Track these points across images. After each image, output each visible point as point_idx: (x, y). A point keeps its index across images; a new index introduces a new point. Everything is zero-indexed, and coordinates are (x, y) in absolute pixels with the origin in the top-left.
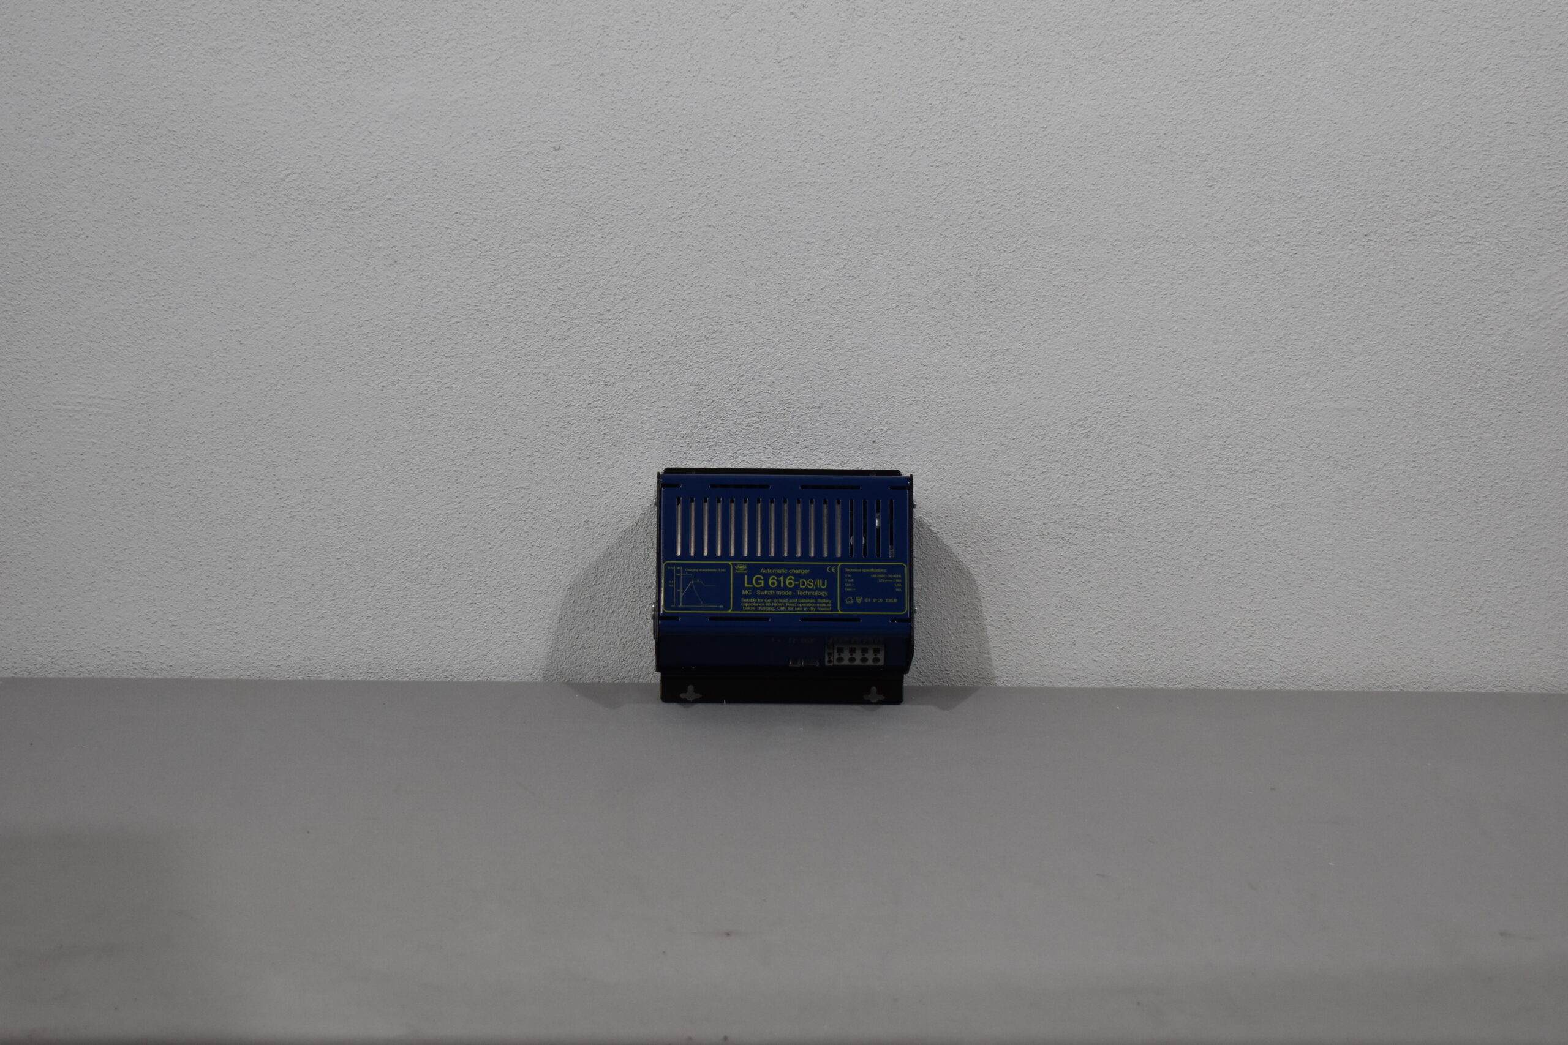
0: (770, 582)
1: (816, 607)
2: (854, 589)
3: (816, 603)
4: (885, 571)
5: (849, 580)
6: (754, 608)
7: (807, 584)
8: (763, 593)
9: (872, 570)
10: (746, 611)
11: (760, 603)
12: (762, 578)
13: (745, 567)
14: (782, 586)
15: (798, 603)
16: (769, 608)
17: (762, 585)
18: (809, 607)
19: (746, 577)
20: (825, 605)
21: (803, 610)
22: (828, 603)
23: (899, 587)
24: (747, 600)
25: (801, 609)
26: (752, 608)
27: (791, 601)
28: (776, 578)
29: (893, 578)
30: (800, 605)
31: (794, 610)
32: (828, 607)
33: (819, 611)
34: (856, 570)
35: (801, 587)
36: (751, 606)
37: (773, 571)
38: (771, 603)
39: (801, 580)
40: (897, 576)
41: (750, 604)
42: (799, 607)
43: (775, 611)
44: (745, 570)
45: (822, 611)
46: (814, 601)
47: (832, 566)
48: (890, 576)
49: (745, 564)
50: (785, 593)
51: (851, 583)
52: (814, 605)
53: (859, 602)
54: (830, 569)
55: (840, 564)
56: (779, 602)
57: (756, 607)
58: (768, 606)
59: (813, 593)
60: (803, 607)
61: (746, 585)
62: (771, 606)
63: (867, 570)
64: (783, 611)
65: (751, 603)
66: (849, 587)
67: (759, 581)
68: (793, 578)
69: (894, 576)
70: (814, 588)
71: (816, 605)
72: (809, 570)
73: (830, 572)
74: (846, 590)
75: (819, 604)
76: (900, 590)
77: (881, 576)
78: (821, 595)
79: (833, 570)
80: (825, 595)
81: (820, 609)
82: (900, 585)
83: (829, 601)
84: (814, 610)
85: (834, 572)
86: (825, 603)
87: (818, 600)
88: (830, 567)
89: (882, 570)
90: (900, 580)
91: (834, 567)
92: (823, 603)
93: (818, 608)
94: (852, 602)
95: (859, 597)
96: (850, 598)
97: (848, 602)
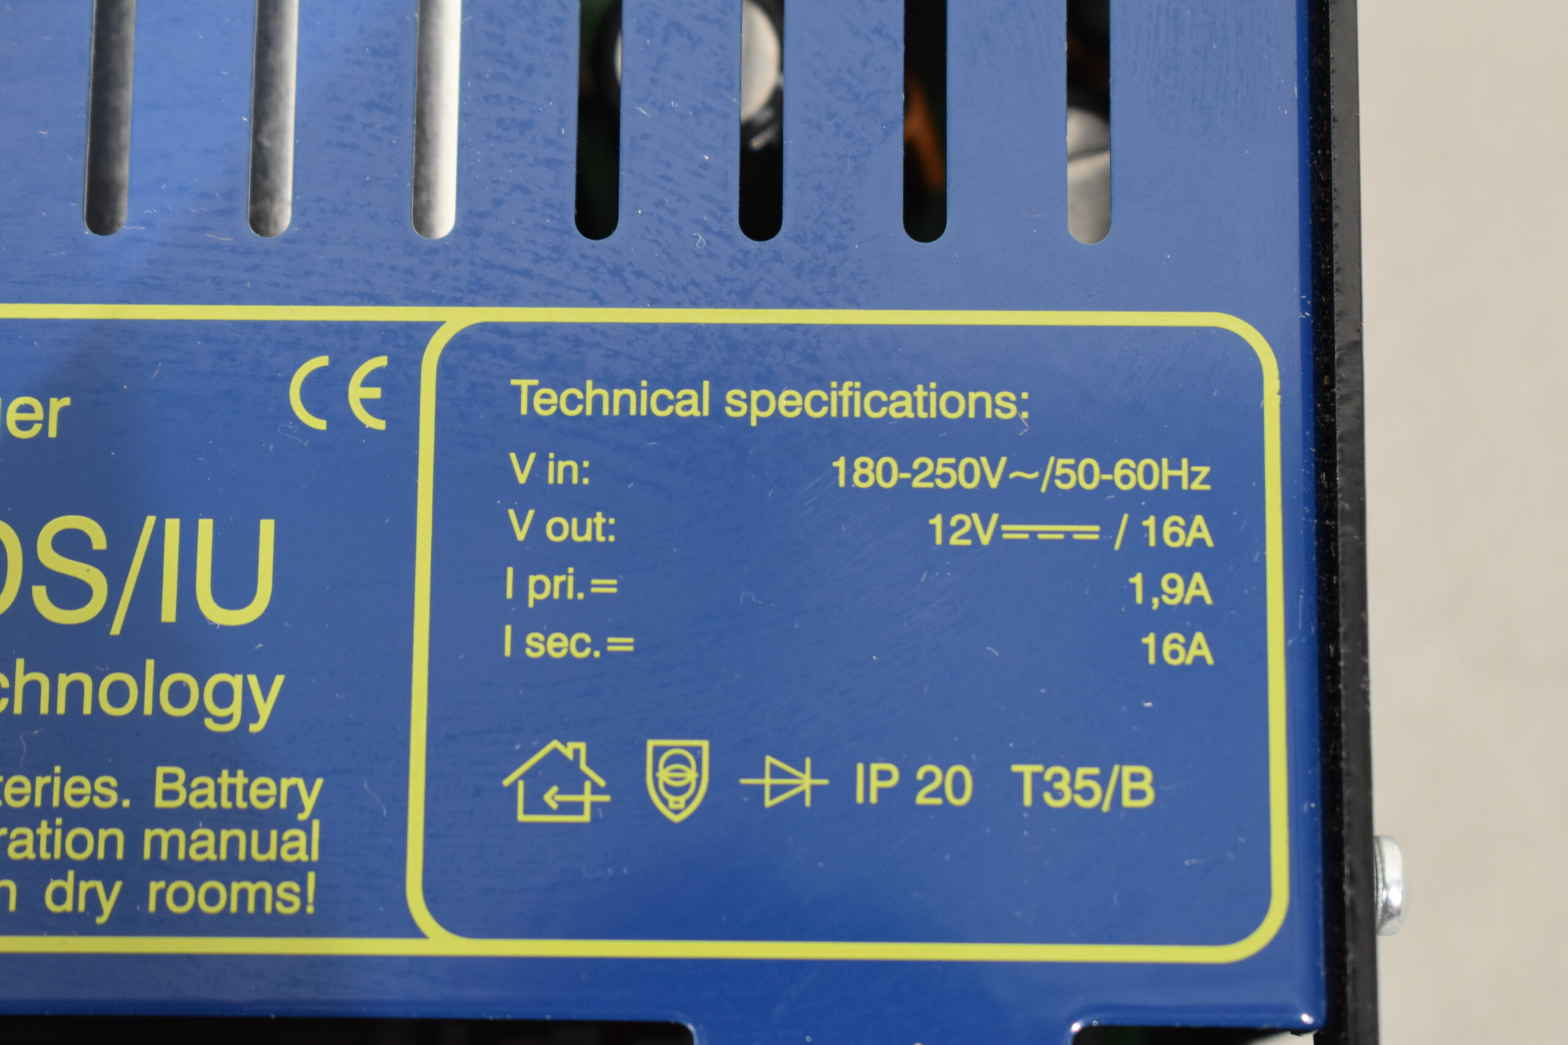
1: (134, 872)
2: (621, 644)
3: (139, 816)
4: (1004, 406)
5: (563, 529)
7: (34, 571)
9: (847, 399)
18: (34, 875)
22: (283, 818)
23: (1184, 618)
29: (1103, 504)
32: (277, 871)
33: (163, 924)
34: (644, 402)
40: (1162, 474)
45: (194, 924)
46: (104, 792)
47: (351, 343)
48: (1071, 473)
51: (585, 560)
52: (96, 842)
53: (676, 811)
54: (327, 391)
55: (455, 319)
59: (96, 695)
63: (790, 403)
69: (1129, 473)
70: (116, 629)
71: (134, 843)
72: (57, 404)
73: (320, 424)
74: (519, 644)
75: (165, 836)
76: (1200, 647)
77: (958, 477)
78: (201, 711)
79: (367, 403)
80: (250, 712)
81: (181, 897)
82: (1199, 587)
83: (293, 791)
84: (107, 906)
85: (380, 425)
86: (248, 819)
87: (160, 786)
88: (322, 361)
89: (967, 404)
90: (1200, 530)
91: (382, 361)
92: (217, 819)
93: (155, 887)
94: (587, 798)
95: (677, 745)
96: (568, 751)
97: (536, 805)
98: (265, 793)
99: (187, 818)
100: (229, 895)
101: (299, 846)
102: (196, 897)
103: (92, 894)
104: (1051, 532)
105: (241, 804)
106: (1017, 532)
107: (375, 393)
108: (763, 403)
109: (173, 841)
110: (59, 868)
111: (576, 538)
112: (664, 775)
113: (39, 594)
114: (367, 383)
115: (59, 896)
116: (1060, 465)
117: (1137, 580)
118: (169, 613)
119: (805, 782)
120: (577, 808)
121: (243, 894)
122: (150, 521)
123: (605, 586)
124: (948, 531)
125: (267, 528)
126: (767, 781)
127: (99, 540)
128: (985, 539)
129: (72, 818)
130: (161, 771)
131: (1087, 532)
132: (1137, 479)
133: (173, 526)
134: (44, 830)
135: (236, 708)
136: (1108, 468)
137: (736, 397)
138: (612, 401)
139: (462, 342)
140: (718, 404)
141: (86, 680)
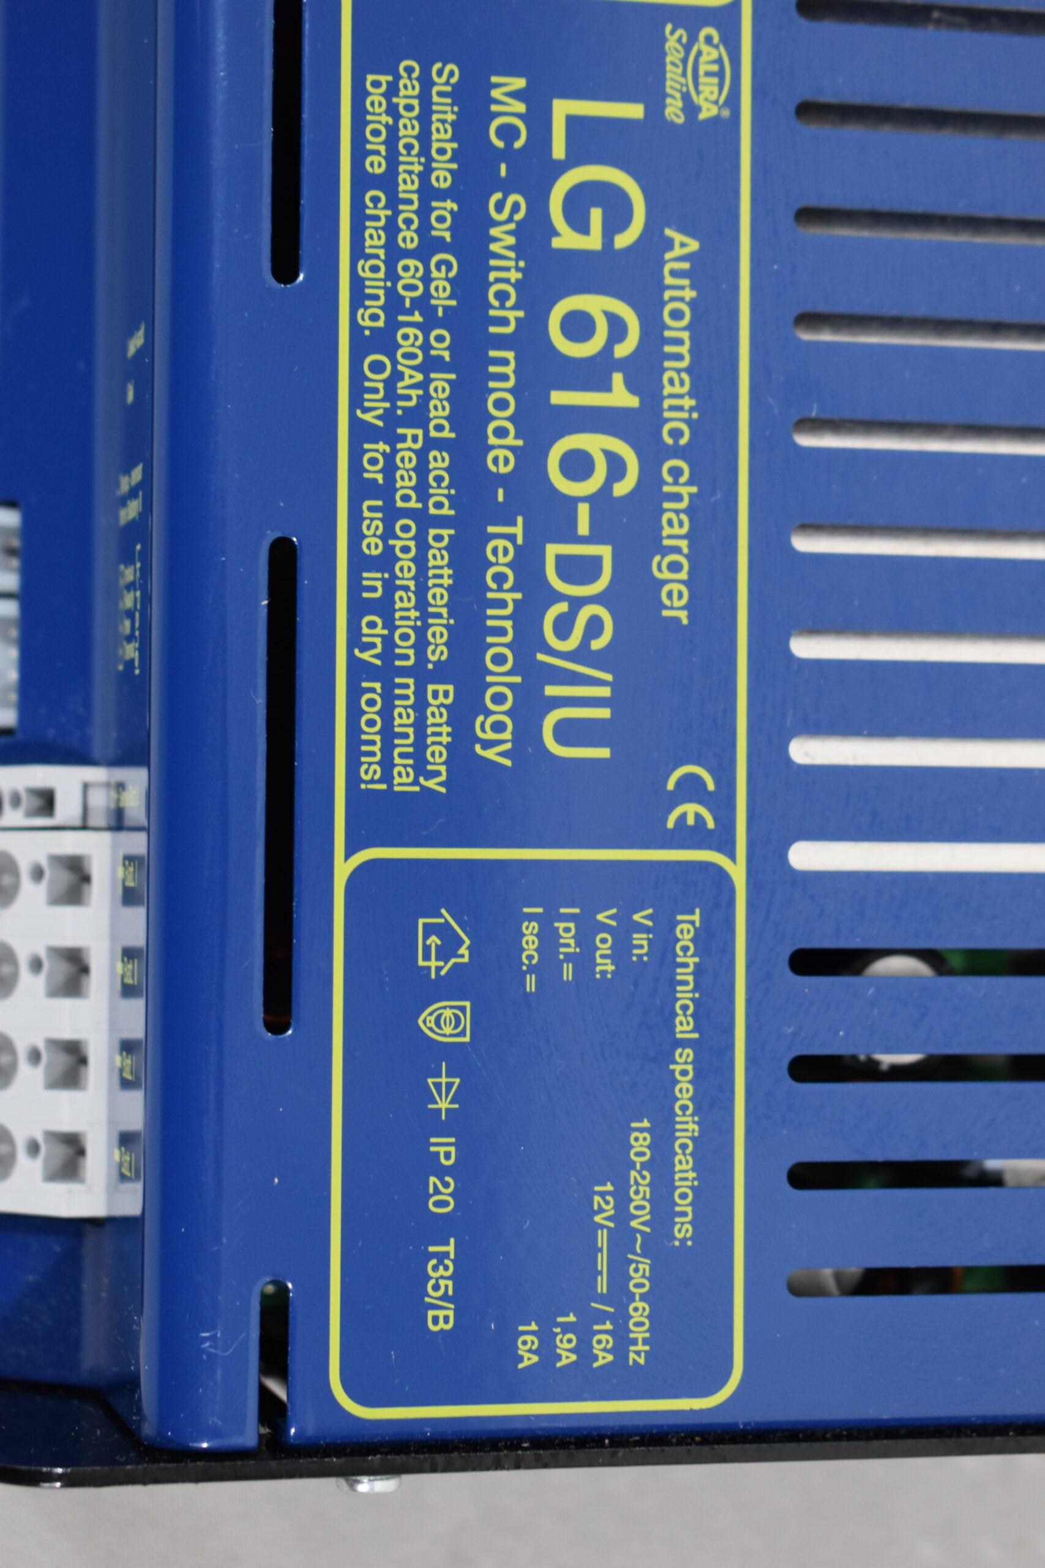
0: (595, 305)
1: (387, 672)
2: (531, 983)
3: (422, 675)
4: (683, 1230)
5: (604, 945)
6: (376, 165)
7: (577, 604)
8: (502, 239)
9: (687, 1127)
10: (359, 94)
11: (424, 212)
12: (623, 240)
13: (708, 112)
14: (559, 398)
15: (424, 520)
16: (376, 284)
17: (566, 239)
18: (385, 608)
19: (634, 111)
20: (403, 746)
21: (359, 562)
22: (421, 767)
23: (547, 1351)
24: (445, 113)
25: (372, 546)
26: (376, 143)
27: (439, 462)
28: (622, 350)
29: (620, 1295)
30: (404, 540)
31: (360, 489)
32: (387, 764)
33: (354, 692)
34: (685, 996)
35: (552, 550)
36: (393, 134)
37: (678, 330)
38: (423, 303)
39: (605, 552)
40: (640, 1334)
41: (409, 132)
42: (388, 534)
43: (355, 329)
44: (690, 108)
45: (354, 712)
46: (438, 652)
47: (723, 804)
48: (640, 1273)
49: (733, 101)
50: (501, 418)
51: (585, 959)
52: (406, 648)
53: (425, 1021)
54: (691, 789)
55: (738, 871)
56: (431, 364)
57: (388, 182)
58: (392, 275)
59: (499, 645)
60: (387, 560)
61: (562, 109)
62: (394, 304)
63: (684, 1090)
64: (356, 401)
65: (425, 138)
66: (548, 939)
67: (596, 216)
68: (622, 488)
69: (639, 1312)
70: (541, 657)
71: (405, 672)
72: (683, 616)
73: (671, 785)
74: (531, 917)
75: (410, 692)
76: (529, 1360)
77: (637, 1200)
78: (488, 713)
79: (683, 816)
80: (488, 744)
81: (371, 703)
82: (567, 1358)
83: (438, 774)
84: (366, 656)
85: (670, 824)
86: (420, 744)
87: (441, 688)
88: (711, 786)
89: (684, 1206)
90: (604, 1358)
91: (711, 824)
92: (420, 725)
93: (377, 686)
94: (433, 963)
95: (467, 1021)
96: (463, 950)
97: (429, 930)
98: (437, 755)
99: (421, 706)
100: (372, 733)
101: (403, 780)
102: (371, 713)
103: (373, 646)
104: (602, 1261)
105: (429, 740)
106: (602, 1239)
107: (691, 821)
108: (684, 1073)
109: (406, 697)
110: (390, 625)
111: (598, 953)
112: (448, 1013)
113: (562, 607)
114: (698, 817)
115: (372, 625)
116: (645, 1266)
117: (572, 1318)
118: (551, 691)
119: (443, 1105)
120: (427, 957)
121: (373, 743)
122: (609, 677)
123: (568, 972)
124: (603, 1194)
125: (604, 753)
126: (444, 1080)
127: (597, 644)
128: (598, 1219)
129: (421, 632)
130: (450, 688)
131: (602, 1285)
132: (636, 1317)
133: (605, 692)
134: (414, 614)
135: (490, 735)
136: (643, 1297)
137: (688, 1055)
138: (685, 975)
139: (722, 878)
140: (684, 1043)
141: (508, 638)
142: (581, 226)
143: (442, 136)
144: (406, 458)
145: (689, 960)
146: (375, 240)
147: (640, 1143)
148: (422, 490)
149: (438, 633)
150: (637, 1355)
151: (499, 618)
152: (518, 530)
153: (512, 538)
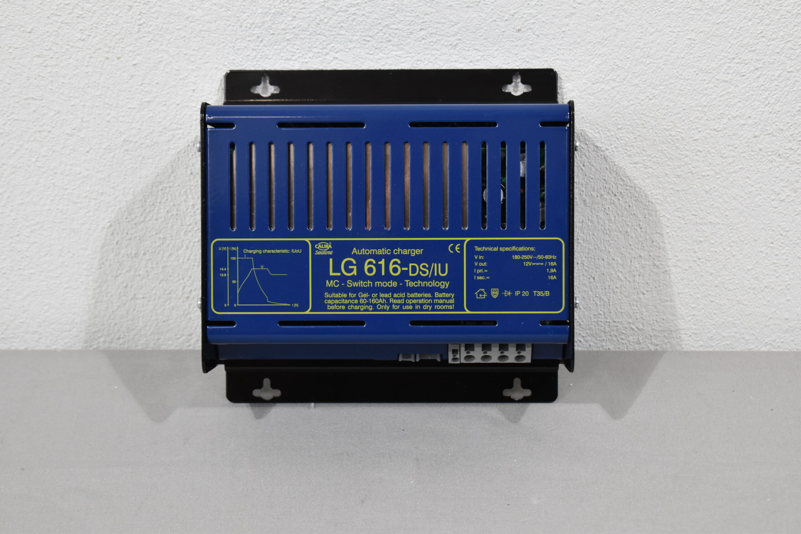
0: (366, 267)
1: (433, 304)
2: (488, 278)
3: (433, 298)
4: (532, 249)
5: (481, 264)
6: (343, 307)
7: (420, 270)
8: (356, 284)
9: (514, 248)
10: (331, 311)
11: (351, 299)
12: (354, 262)
13: (330, 246)
14: (383, 274)
15: (406, 298)
16: (364, 307)
17: (355, 272)
18: (422, 305)
19: (331, 260)
20: (446, 301)
21: (414, 310)
22: (450, 298)
23: (553, 274)
24: (334, 295)
25: (411, 307)
26: (340, 307)
27: (395, 295)
28: (374, 262)
29: (544, 261)
30: (409, 302)
31: (401, 310)
32: (449, 304)
33: (437, 310)
34: (490, 249)
35: (411, 275)
36: (337, 304)
37: (370, 252)
38: (368, 299)
39: (411, 265)
40: (551, 257)
41: (337, 302)
42: (409, 304)
43: (372, 311)
44: (330, 250)
45: (440, 310)
46: (429, 295)
47: (455, 242)
48: (540, 257)
49: (328, 242)
50: (387, 284)
51: (484, 268)
52: (429, 301)
53: (495, 297)
54: (453, 248)
55: (468, 239)
56: (378, 297)
57: (346, 305)
58: (363, 304)
59: (428, 284)
60: (413, 305)
61: (331, 274)
62: (368, 304)
63: (507, 249)
64: (385, 310)
65: (338, 299)
66: (480, 274)
67: (350, 267)
68: (399, 262)
69: (547, 257)
70: (430, 276)
71: (433, 301)
72: (422, 250)
73: (452, 252)
74: (476, 278)
75: (436, 300)
76: (555, 277)
77: (527, 258)
78: (440, 286)
79: (458, 250)
80: (446, 286)
81: (439, 307)
82: (555, 270)
83: (451, 295)
84: (430, 308)
85: (459, 252)
86: (446, 298)
87: (436, 295)
88: (452, 245)
89: (528, 249)
90: (555, 263)
91: (459, 244)
92: (442, 298)
93: (436, 306)
94: (485, 295)
95: (495, 289)
96: (482, 290)
97: (479, 296)
98: (448, 295)
99: (439, 298)
100: (444, 307)
101: (452, 301)
102: (440, 307)
103: (428, 307)
104: (538, 264)
106: (534, 264)
107: (459, 248)
108: (504, 249)
110: (425, 304)
111: (483, 265)
112: (493, 293)
113: (421, 272)
114: (458, 247)
115: (425, 307)
116: (539, 256)
117: (548, 269)
118: (436, 274)
119: (509, 293)
120: (483, 297)
121: (446, 307)
122: (433, 264)
123: (486, 271)
124: (526, 264)
125: (447, 265)
126: (505, 293)
127: (427, 266)
128: (530, 265)
129: (426, 298)
130: (436, 293)
131: (542, 264)
132: (548, 258)
133: (436, 264)
134: (423, 300)
135: (444, 286)
136: (544, 256)
137: (501, 248)
138: (486, 249)
139: (469, 242)
140: (499, 249)
141: (426, 282)
142: (352, 270)
143: (337, 296)
144: (395, 301)
145: (484, 249)
146: (357, 308)
147: (517, 257)
148: (401, 298)
149: (426, 295)
150: (555, 257)
151: (423, 284)
152: (407, 281)
153: (409, 282)
